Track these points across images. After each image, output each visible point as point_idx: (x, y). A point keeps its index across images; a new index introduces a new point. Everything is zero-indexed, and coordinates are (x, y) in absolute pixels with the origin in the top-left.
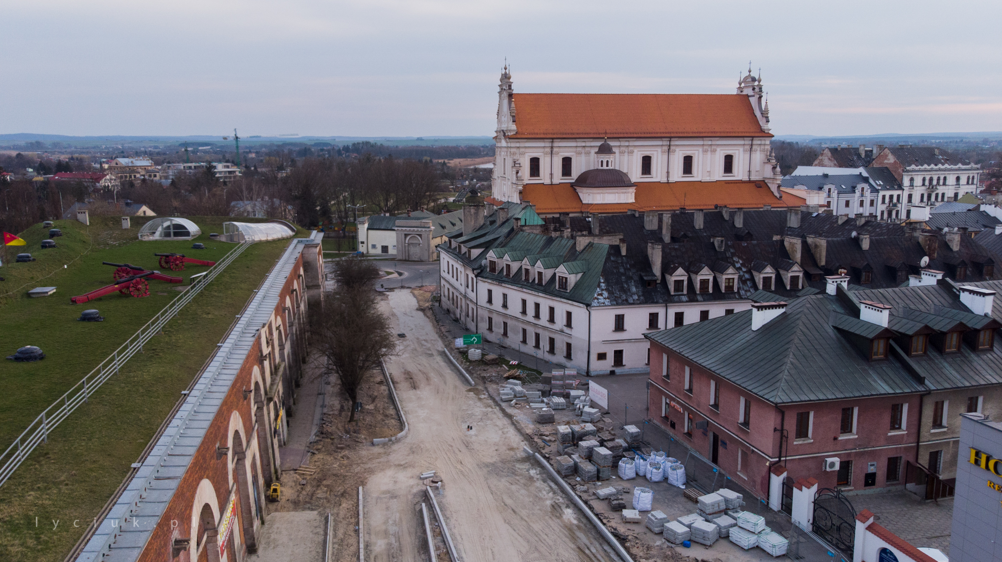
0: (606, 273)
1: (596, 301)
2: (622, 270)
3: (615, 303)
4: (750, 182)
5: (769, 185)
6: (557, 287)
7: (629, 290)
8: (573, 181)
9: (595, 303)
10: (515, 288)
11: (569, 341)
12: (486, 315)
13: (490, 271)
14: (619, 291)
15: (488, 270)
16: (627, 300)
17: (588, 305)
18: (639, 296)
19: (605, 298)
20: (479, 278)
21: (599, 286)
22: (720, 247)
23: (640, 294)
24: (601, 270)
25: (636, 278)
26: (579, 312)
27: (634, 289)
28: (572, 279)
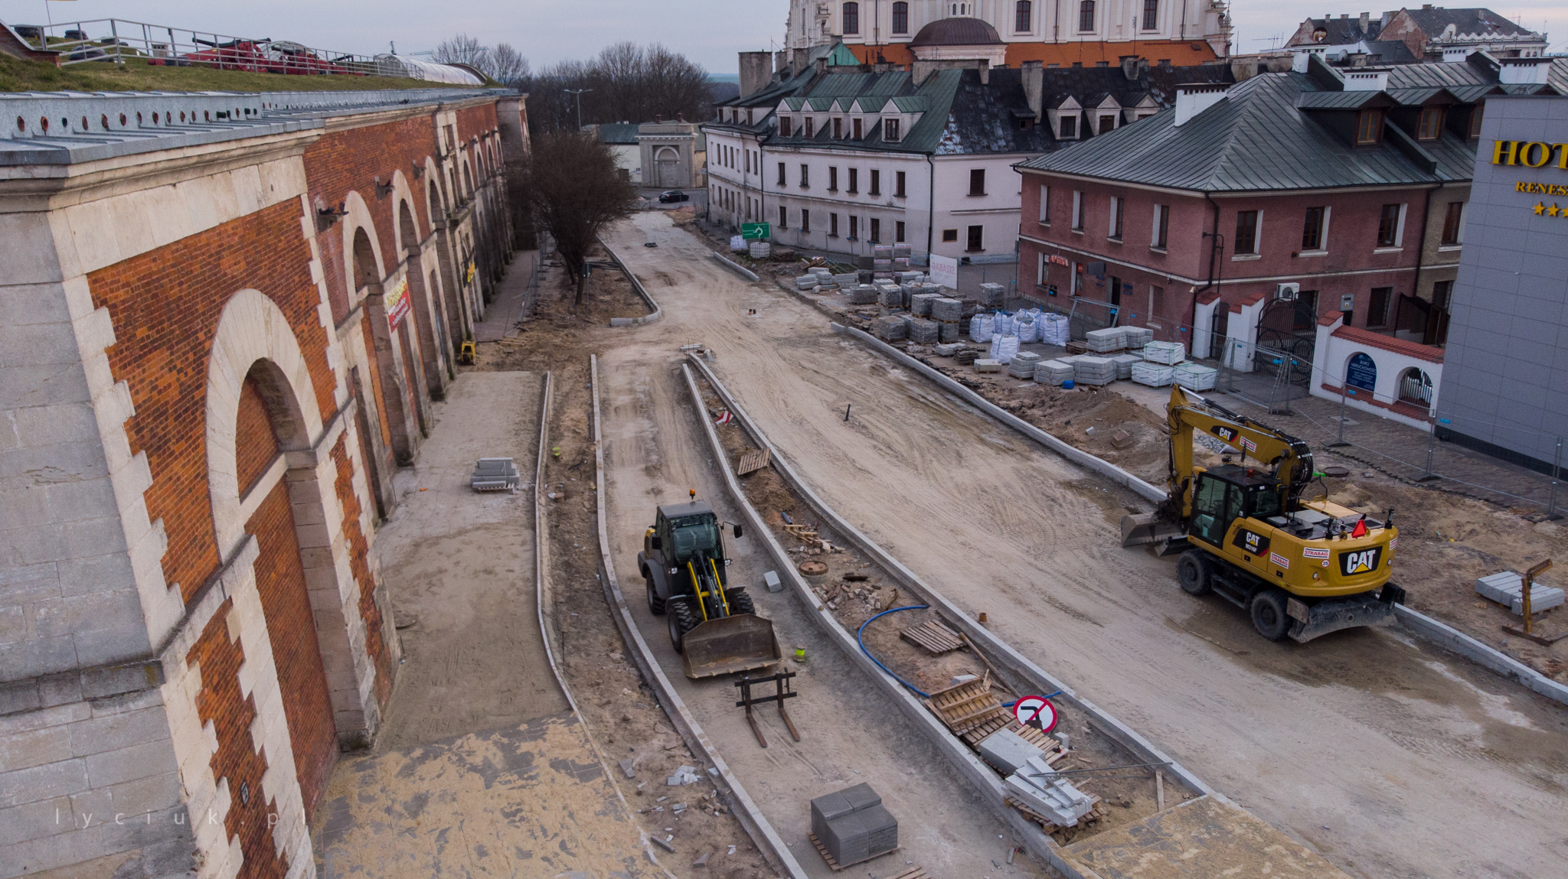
0: (957, 109)
1: (942, 147)
2: (982, 105)
3: (971, 150)
4: (1183, 42)
5: (1212, 46)
6: (883, 140)
7: (993, 133)
8: (910, 40)
9: (940, 150)
10: (820, 151)
11: (901, 218)
12: (774, 204)
13: (782, 134)
14: (977, 134)
15: (779, 132)
16: (988, 147)
17: (930, 154)
18: (1007, 142)
19: (956, 144)
20: (766, 148)
21: (947, 127)
22: (1132, 73)
23: (1009, 138)
24: (950, 105)
25: (1003, 116)
26: (916, 169)
27: (1000, 132)
28: (907, 122)
